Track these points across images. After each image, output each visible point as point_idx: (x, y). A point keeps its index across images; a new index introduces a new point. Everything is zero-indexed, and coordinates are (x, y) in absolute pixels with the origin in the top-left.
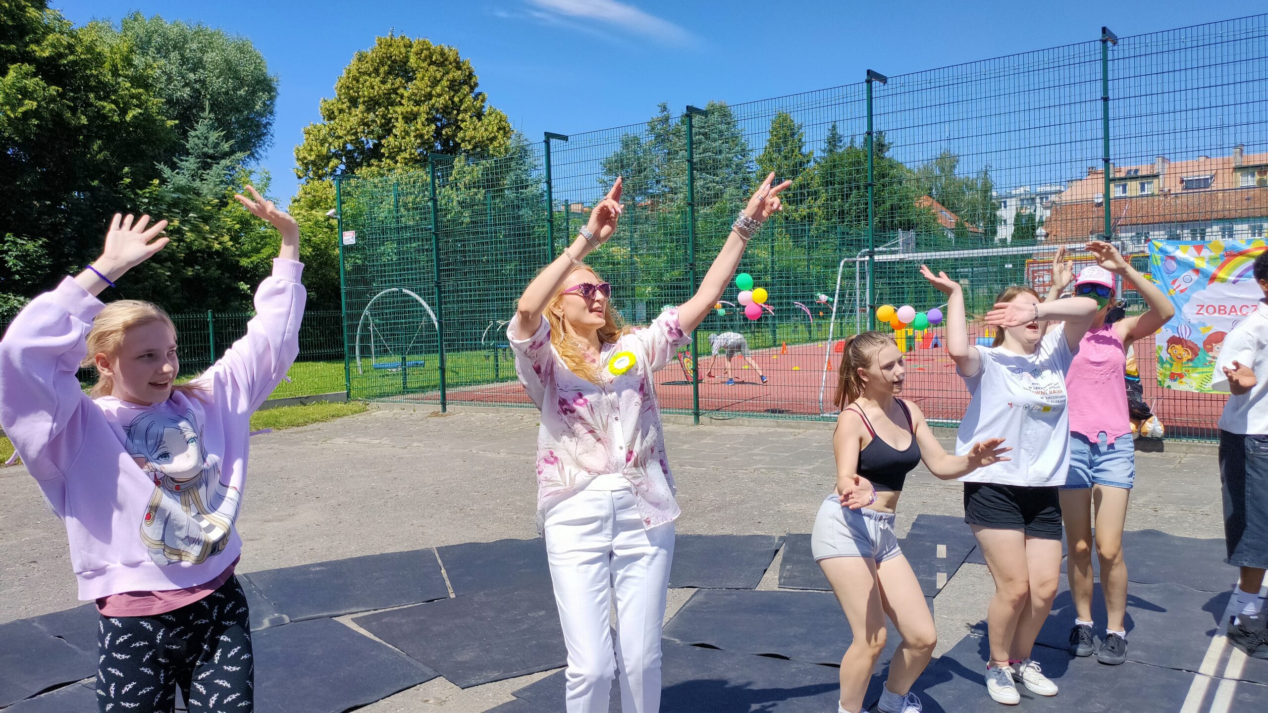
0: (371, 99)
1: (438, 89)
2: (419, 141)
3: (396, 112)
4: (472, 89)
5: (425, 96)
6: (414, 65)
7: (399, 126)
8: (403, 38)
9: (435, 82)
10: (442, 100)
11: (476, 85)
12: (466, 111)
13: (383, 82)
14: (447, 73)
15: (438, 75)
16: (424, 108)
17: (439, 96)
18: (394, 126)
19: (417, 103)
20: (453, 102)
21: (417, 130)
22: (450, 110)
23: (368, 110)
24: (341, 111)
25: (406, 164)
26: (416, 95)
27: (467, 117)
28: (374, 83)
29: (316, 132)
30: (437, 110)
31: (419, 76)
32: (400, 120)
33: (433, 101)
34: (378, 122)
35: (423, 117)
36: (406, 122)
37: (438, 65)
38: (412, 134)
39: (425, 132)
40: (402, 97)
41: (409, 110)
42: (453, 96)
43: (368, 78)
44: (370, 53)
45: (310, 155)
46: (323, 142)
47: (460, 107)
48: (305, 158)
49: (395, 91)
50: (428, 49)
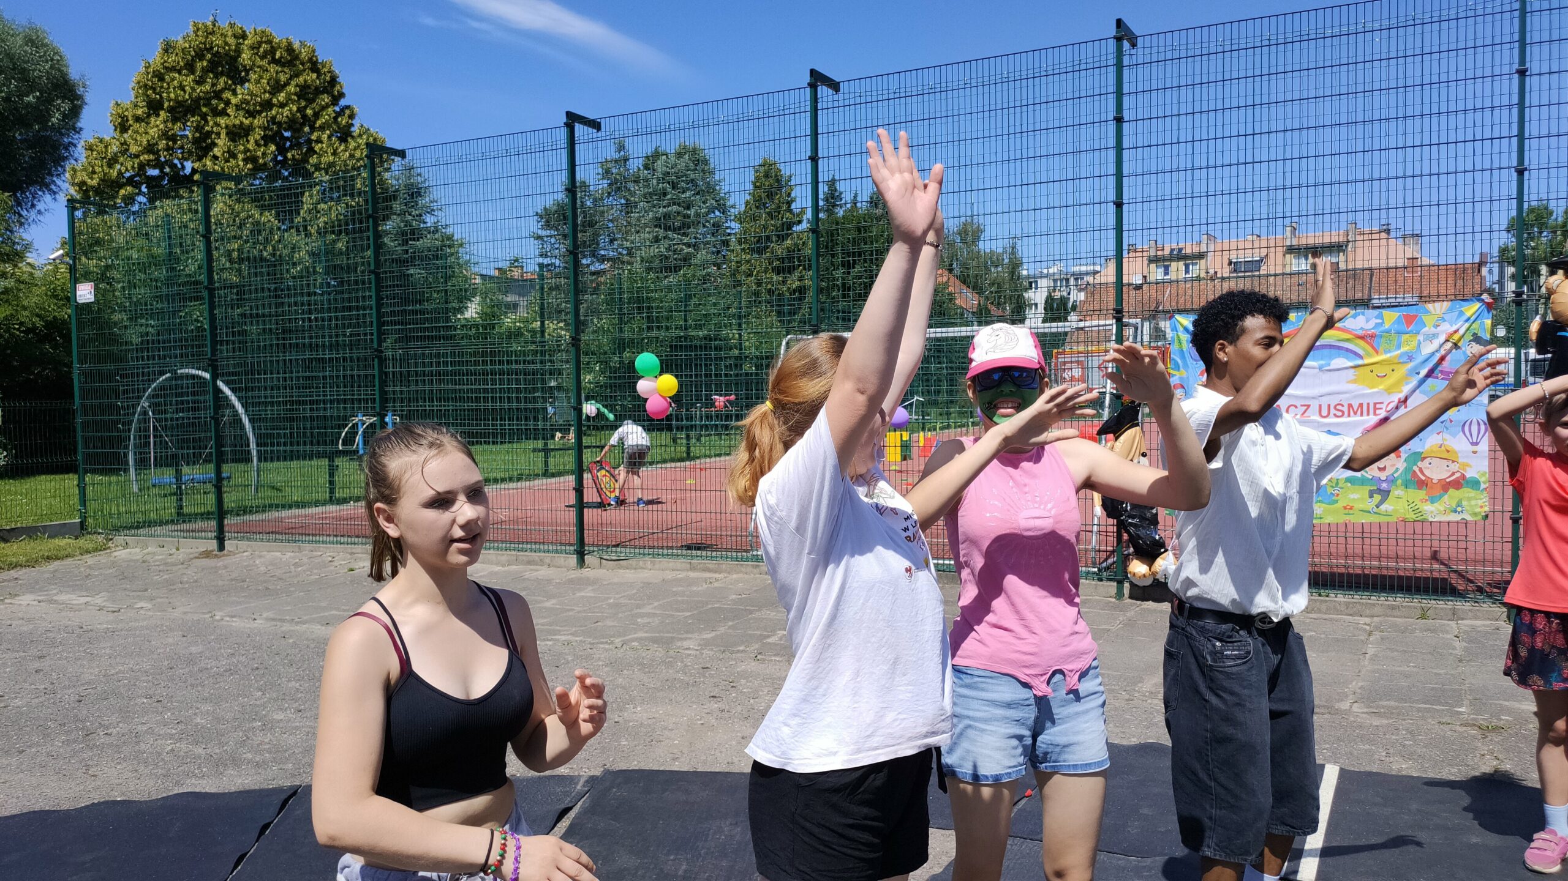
0: (180, 104)
1: (282, 96)
2: (249, 166)
3: (217, 125)
4: (335, 100)
5: (261, 105)
6: (248, 63)
7: (222, 142)
8: (232, 25)
9: (277, 87)
10: (286, 112)
11: (341, 95)
12: (322, 128)
13: (200, 82)
14: (297, 75)
15: (283, 78)
16: (257, 122)
17: (282, 105)
18: (214, 145)
19: (251, 114)
20: (304, 116)
21: (247, 150)
22: (298, 126)
23: (175, 120)
24: (138, 119)
25: (230, 197)
26: (247, 103)
27: (325, 137)
28: (185, 83)
29: (101, 147)
30: (279, 124)
31: (253, 76)
32: (223, 136)
33: (273, 112)
34: (190, 136)
35: (258, 134)
36: (233, 140)
37: (283, 65)
38: (241, 156)
39: (259, 153)
40: (228, 103)
41: (237, 122)
42: (305, 107)
43: (177, 75)
44: (181, 41)
45: (92, 179)
46: (112, 162)
47: (315, 123)
48: (84, 183)
49: (218, 95)
50: (270, 42)
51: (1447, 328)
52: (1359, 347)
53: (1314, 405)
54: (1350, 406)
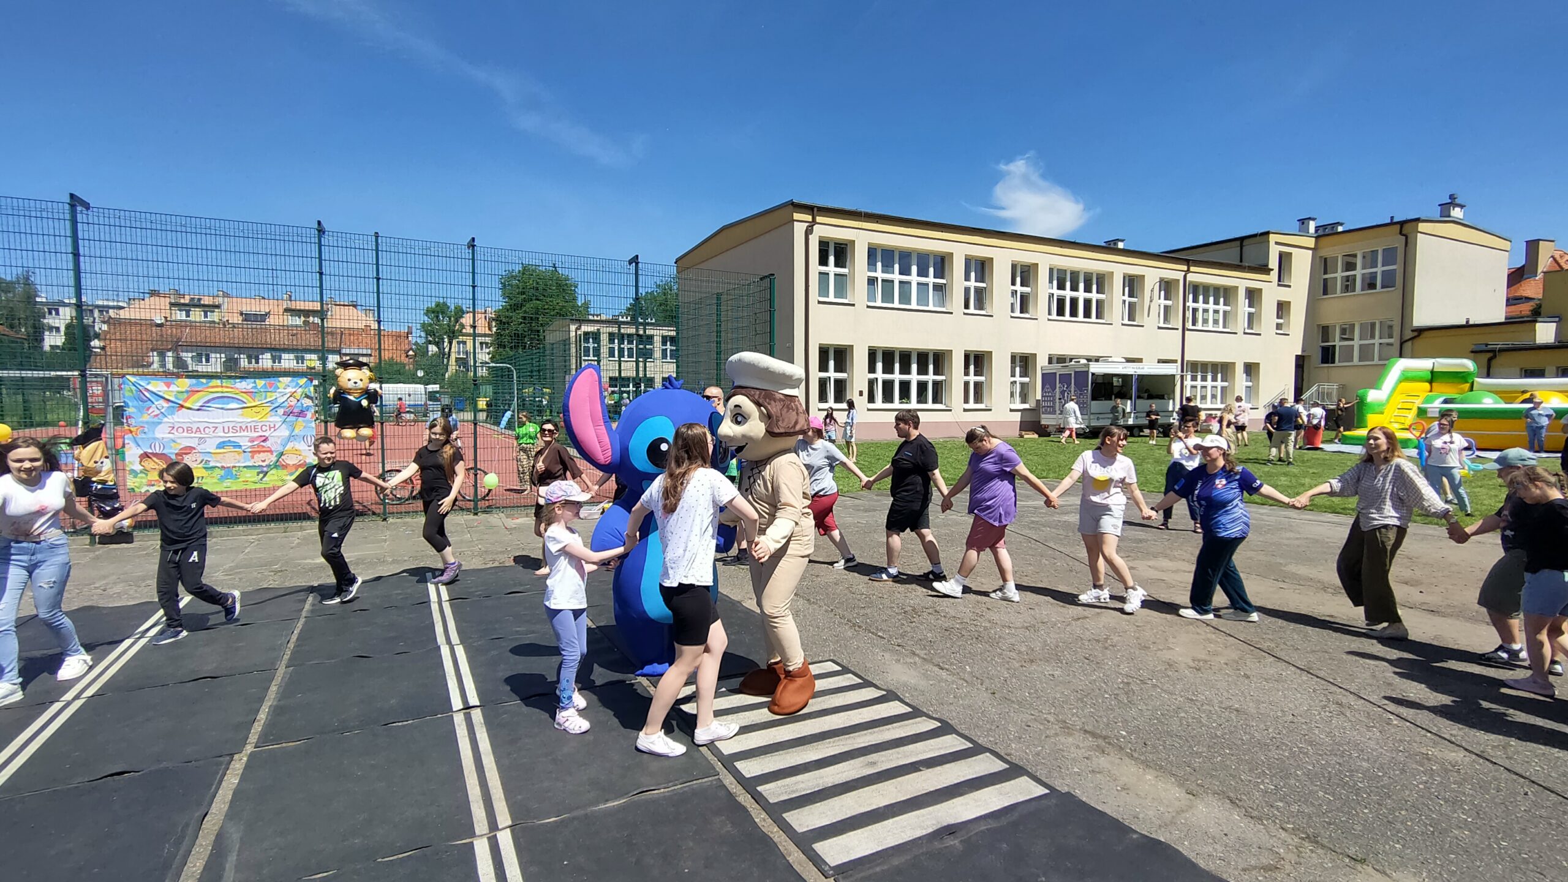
51: (290, 390)
52: (244, 397)
53: (220, 427)
54: (241, 427)
